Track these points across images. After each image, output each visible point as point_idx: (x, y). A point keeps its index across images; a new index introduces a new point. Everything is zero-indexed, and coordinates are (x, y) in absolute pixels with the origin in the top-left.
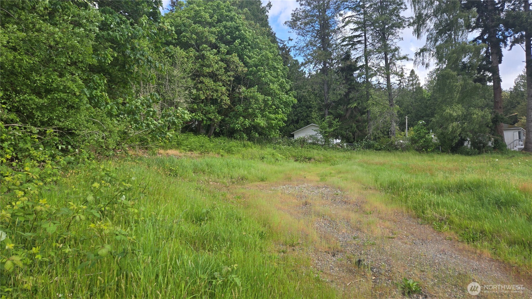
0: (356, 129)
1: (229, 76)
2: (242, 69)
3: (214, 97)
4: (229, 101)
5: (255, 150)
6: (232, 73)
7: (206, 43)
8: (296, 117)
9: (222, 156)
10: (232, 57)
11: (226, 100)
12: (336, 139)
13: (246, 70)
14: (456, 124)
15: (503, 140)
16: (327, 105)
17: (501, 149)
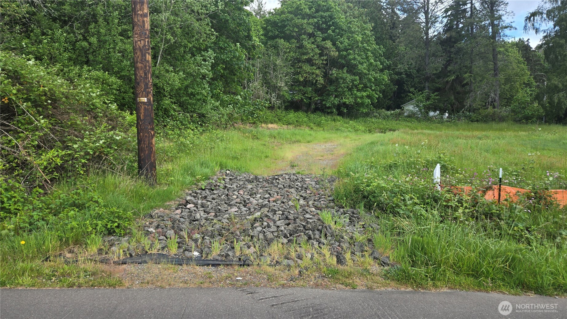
0: (454, 101)
1: (322, 60)
2: (334, 53)
3: (310, 79)
4: (323, 81)
6: (325, 58)
7: (304, 34)
10: (326, 43)
11: (320, 80)
12: (434, 111)
13: (337, 54)
14: (562, 94)
16: (427, 78)
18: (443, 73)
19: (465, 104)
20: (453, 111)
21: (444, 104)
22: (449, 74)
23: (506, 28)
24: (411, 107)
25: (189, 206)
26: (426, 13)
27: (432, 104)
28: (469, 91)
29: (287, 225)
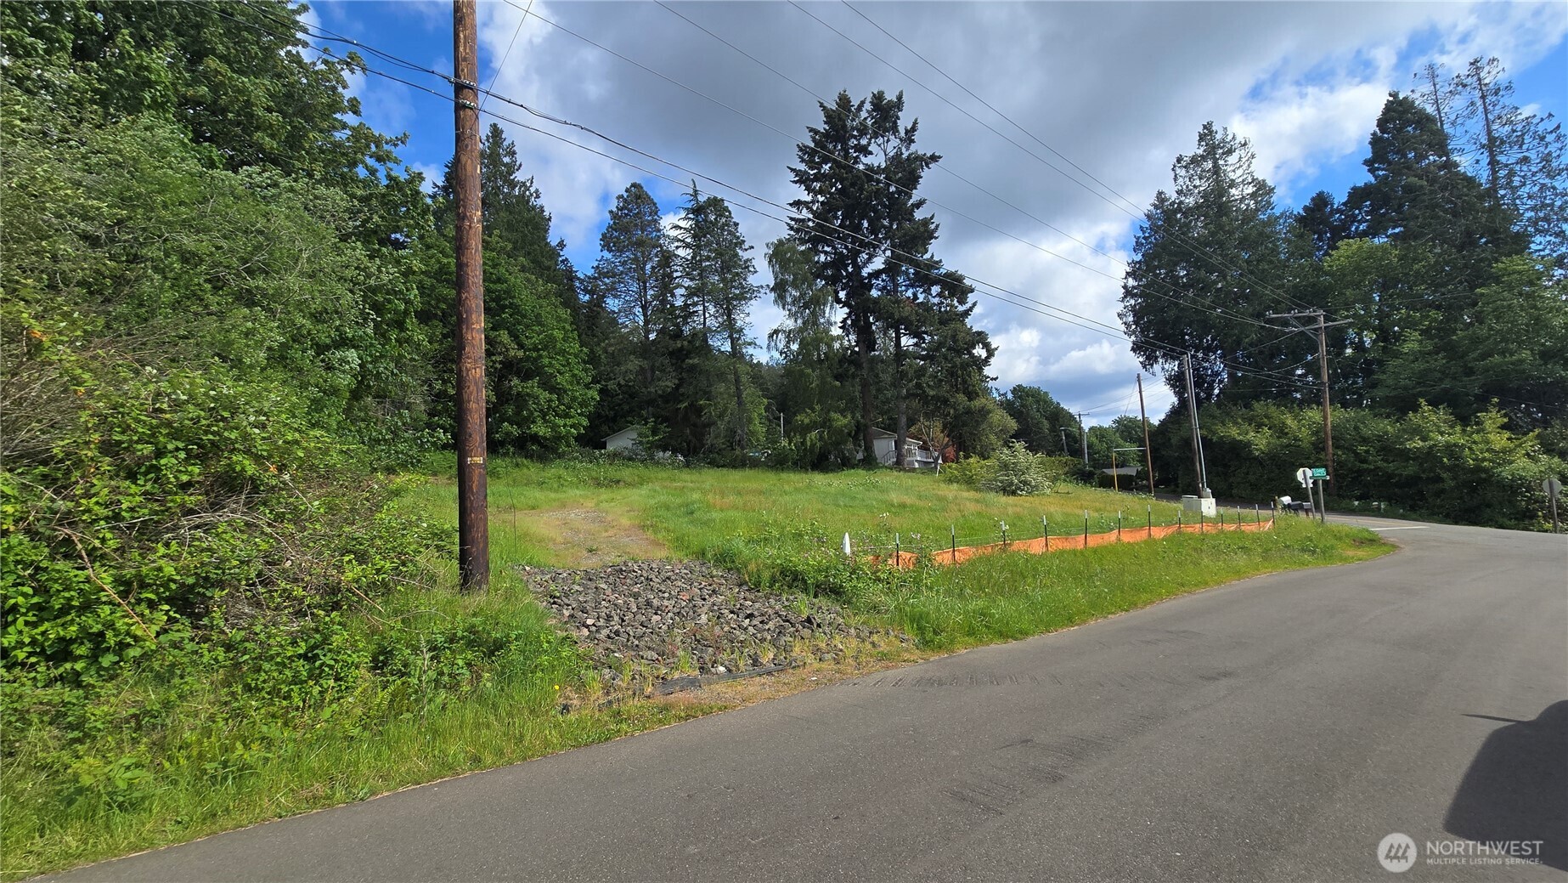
0: (690, 437)
1: (494, 362)
2: (515, 353)
5: (532, 470)
6: (499, 358)
10: (499, 335)
12: (664, 451)
13: (521, 354)
14: (814, 434)
15: (873, 452)
16: (651, 402)
17: (869, 462)
18: (673, 396)
19: (705, 442)
20: (689, 451)
21: (677, 441)
22: (681, 398)
23: (750, 344)
24: (629, 444)
25: (590, 622)
26: (644, 308)
27: (660, 440)
28: (709, 425)
29: (762, 622)
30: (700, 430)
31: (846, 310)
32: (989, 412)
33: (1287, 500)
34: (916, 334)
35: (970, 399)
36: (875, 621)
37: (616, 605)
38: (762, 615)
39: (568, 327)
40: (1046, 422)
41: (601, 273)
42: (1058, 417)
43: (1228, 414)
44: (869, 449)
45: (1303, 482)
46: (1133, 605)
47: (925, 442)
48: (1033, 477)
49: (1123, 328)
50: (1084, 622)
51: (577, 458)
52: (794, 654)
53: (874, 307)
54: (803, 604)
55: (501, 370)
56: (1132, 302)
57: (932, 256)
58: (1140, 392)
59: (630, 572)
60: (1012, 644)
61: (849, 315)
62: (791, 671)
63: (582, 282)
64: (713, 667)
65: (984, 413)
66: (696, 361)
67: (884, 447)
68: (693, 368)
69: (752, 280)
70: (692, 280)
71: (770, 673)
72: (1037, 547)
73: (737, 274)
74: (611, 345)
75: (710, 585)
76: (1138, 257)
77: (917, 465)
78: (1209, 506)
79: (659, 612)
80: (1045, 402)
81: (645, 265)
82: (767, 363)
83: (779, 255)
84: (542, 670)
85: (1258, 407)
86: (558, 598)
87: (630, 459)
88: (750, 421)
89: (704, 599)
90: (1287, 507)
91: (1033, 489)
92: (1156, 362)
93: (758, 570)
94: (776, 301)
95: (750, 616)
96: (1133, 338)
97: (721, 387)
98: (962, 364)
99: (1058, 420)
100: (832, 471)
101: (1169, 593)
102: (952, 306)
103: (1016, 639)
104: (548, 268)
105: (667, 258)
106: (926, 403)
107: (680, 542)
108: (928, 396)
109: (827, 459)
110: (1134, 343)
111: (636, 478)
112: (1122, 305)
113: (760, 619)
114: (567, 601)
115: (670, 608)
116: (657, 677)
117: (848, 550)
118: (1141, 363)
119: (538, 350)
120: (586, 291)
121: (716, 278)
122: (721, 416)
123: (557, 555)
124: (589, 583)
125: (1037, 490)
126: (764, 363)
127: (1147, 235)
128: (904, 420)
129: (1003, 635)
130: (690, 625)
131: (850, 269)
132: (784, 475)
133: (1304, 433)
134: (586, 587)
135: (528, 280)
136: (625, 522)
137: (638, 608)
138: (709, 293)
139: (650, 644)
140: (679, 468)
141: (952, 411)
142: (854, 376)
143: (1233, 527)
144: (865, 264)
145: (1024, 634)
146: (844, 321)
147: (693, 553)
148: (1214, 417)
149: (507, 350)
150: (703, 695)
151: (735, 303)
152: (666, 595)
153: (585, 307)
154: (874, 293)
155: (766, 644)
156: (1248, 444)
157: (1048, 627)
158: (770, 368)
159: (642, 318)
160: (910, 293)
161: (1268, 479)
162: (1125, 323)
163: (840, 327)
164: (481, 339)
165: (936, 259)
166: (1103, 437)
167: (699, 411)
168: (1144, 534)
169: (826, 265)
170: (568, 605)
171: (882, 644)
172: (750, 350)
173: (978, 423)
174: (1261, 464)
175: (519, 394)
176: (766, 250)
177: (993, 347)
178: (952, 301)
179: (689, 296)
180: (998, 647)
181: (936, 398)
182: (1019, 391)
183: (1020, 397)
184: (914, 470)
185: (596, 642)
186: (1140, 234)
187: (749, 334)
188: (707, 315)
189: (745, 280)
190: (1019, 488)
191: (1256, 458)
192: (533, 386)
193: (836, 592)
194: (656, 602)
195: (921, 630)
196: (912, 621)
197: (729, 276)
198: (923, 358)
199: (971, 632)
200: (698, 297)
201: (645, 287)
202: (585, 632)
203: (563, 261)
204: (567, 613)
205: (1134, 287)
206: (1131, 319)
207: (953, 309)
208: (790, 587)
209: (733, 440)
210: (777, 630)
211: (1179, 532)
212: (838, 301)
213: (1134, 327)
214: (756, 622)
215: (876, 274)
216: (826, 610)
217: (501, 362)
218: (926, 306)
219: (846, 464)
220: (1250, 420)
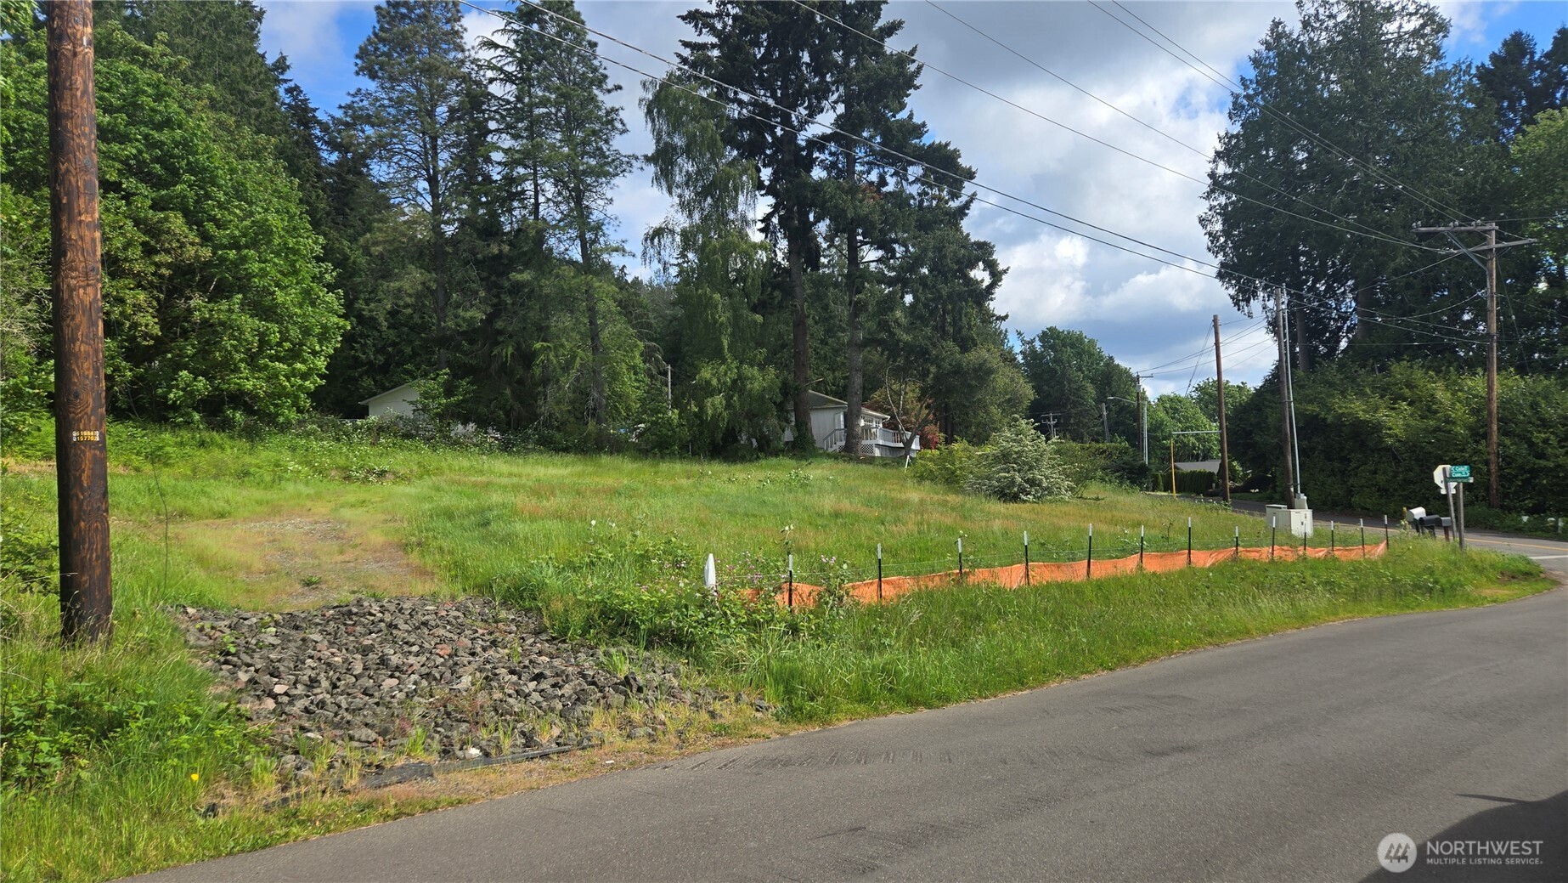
0: (511, 402)
1: (158, 265)
2: (197, 251)
3: (113, 317)
4: (157, 327)
5: (229, 451)
6: (166, 258)
8: (381, 358)
9: (137, 470)
10: (166, 219)
11: (147, 325)
12: (465, 423)
13: (206, 253)
14: (719, 399)
15: (809, 430)
16: (444, 341)
17: (803, 448)
18: (486, 334)
19: (538, 411)
20: (508, 424)
21: (488, 406)
22: (498, 338)
23: (616, 250)
24: (408, 411)
25: (279, 689)
26: (432, 181)
27: (458, 404)
28: (545, 381)
29: (554, 686)
30: (528, 394)
31: (771, 200)
32: (990, 372)
33: (1419, 512)
34: (884, 244)
35: (965, 349)
36: (725, 681)
37: (329, 665)
38: (557, 675)
39: (293, 209)
40: (1090, 388)
41: (356, 117)
42: (1112, 381)
43: (1353, 380)
44: (802, 427)
45: (1442, 485)
46: (1125, 661)
47: (893, 417)
48: (1046, 473)
49: (1206, 240)
50: (1043, 684)
51: (314, 433)
52: (590, 730)
53: (815, 198)
54: (623, 660)
55: (171, 278)
56: (1223, 200)
57: (911, 116)
58: (1217, 344)
59: (364, 615)
60: (923, 713)
61: (776, 208)
62: (579, 753)
63: (325, 127)
64: (461, 749)
65: (983, 373)
66: (526, 276)
67: (827, 423)
68: (517, 288)
69: (620, 144)
70: (515, 137)
71: (545, 756)
72: (1012, 577)
73: (594, 133)
74: (376, 243)
75: (491, 633)
76: (1236, 129)
77: (877, 453)
78: (1301, 520)
79: (397, 674)
80: (1091, 355)
81: (434, 106)
82: (651, 282)
83: (662, 104)
84: (179, 756)
85: (1398, 370)
86: (233, 655)
87: (407, 436)
88: (614, 376)
89: (473, 654)
90: (1419, 524)
91: (1044, 493)
92: (1255, 295)
93: (566, 611)
94: (657, 179)
95: (539, 677)
96: (1221, 257)
97: (567, 321)
98: (950, 295)
99: (1109, 384)
100: (743, 459)
101: (1184, 646)
102: (940, 199)
103: (930, 707)
104: (259, 103)
105: (476, 98)
106: (893, 355)
107: (459, 570)
108: (899, 341)
109: (736, 440)
110: (1223, 265)
111: (415, 468)
112: (1205, 205)
113: (552, 681)
114: (247, 659)
115: (416, 667)
116: (370, 765)
117: (711, 579)
118: (1232, 297)
119: (238, 247)
120: (334, 146)
121: (558, 136)
122: (566, 368)
123: (248, 591)
124: (293, 632)
125: (1050, 493)
126: (645, 281)
127: (1251, 92)
128: (858, 380)
129: (912, 702)
130: (441, 692)
131: (779, 132)
132: (664, 466)
133: (1460, 412)
134: (286, 639)
135: (221, 124)
136: (377, 538)
137: (365, 668)
138: (544, 163)
139: (369, 720)
140: (491, 451)
141: (933, 369)
142: (780, 307)
143: (1321, 553)
144: (803, 124)
145: (944, 699)
146: (767, 219)
147: (476, 586)
148: (1331, 385)
149: (182, 246)
150: (431, 787)
151: (589, 180)
152: (415, 649)
153: (331, 174)
154: (818, 173)
155: (553, 717)
156: (1377, 427)
157: (984, 689)
158: (655, 291)
159: (429, 198)
160: (874, 177)
161: (1404, 480)
162: (1210, 234)
163: (761, 230)
164: (93, 240)
165: (917, 120)
166: (1176, 410)
167: (527, 358)
168: (1178, 562)
169: (741, 124)
170: (249, 665)
171: (726, 714)
172: (616, 260)
173: (972, 390)
174: (1395, 457)
175: (205, 322)
176: (641, 93)
177: (1001, 267)
178: (941, 190)
179: (510, 164)
180: (901, 718)
181: (910, 349)
182: (1051, 337)
183: (1053, 348)
184: (871, 460)
185: (284, 717)
186: (1239, 90)
187: (612, 236)
188: (541, 199)
189: (607, 142)
190: (1023, 491)
191: (1388, 449)
192: (231, 309)
193: (677, 641)
194: (395, 660)
195: (790, 692)
196: (777, 682)
197: (579, 134)
198: (890, 282)
199: (865, 697)
200: (526, 167)
201: (434, 147)
202: (270, 704)
203: (289, 91)
204: (243, 677)
205: (1226, 176)
206: (1218, 227)
207: (942, 204)
208: (612, 635)
209: (585, 407)
210: (574, 697)
211: (1235, 559)
212: (760, 185)
213: (1222, 240)
214: (545, 685)
215: (818, 143)
216: (658, 668)
217: (168, 266)
218: (899, 198)
219: (765, 448)
220: (1383, 391)
